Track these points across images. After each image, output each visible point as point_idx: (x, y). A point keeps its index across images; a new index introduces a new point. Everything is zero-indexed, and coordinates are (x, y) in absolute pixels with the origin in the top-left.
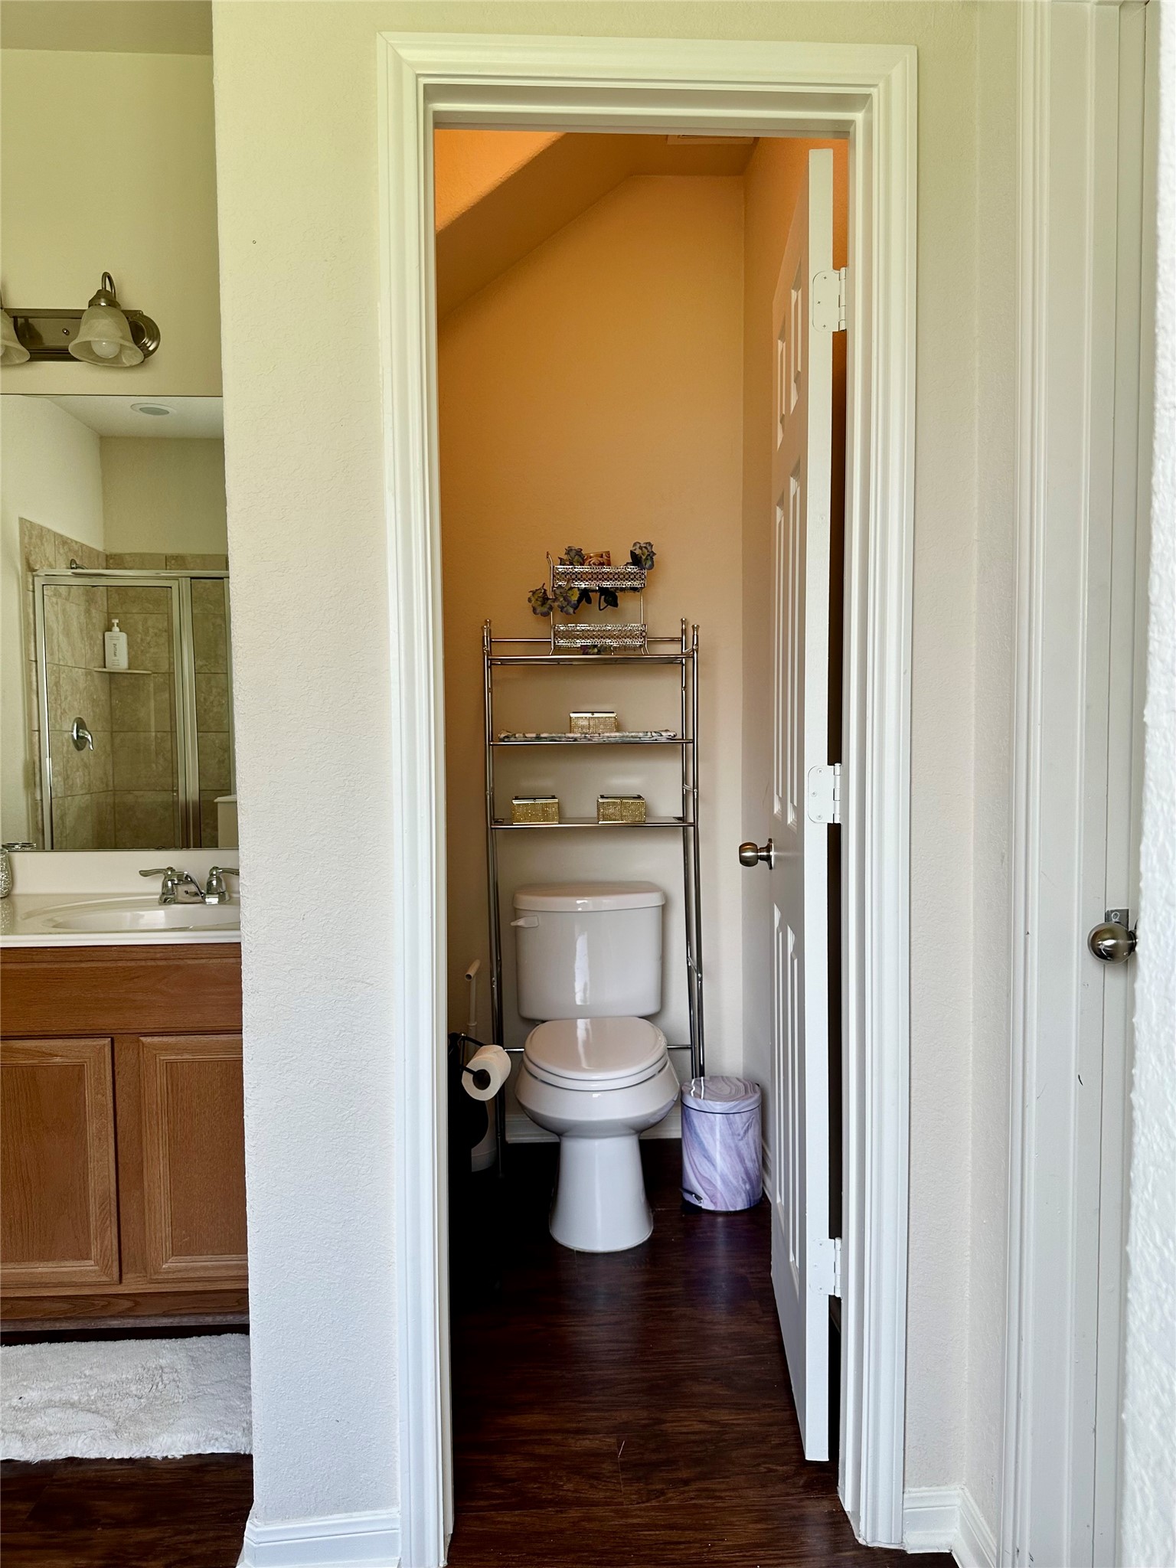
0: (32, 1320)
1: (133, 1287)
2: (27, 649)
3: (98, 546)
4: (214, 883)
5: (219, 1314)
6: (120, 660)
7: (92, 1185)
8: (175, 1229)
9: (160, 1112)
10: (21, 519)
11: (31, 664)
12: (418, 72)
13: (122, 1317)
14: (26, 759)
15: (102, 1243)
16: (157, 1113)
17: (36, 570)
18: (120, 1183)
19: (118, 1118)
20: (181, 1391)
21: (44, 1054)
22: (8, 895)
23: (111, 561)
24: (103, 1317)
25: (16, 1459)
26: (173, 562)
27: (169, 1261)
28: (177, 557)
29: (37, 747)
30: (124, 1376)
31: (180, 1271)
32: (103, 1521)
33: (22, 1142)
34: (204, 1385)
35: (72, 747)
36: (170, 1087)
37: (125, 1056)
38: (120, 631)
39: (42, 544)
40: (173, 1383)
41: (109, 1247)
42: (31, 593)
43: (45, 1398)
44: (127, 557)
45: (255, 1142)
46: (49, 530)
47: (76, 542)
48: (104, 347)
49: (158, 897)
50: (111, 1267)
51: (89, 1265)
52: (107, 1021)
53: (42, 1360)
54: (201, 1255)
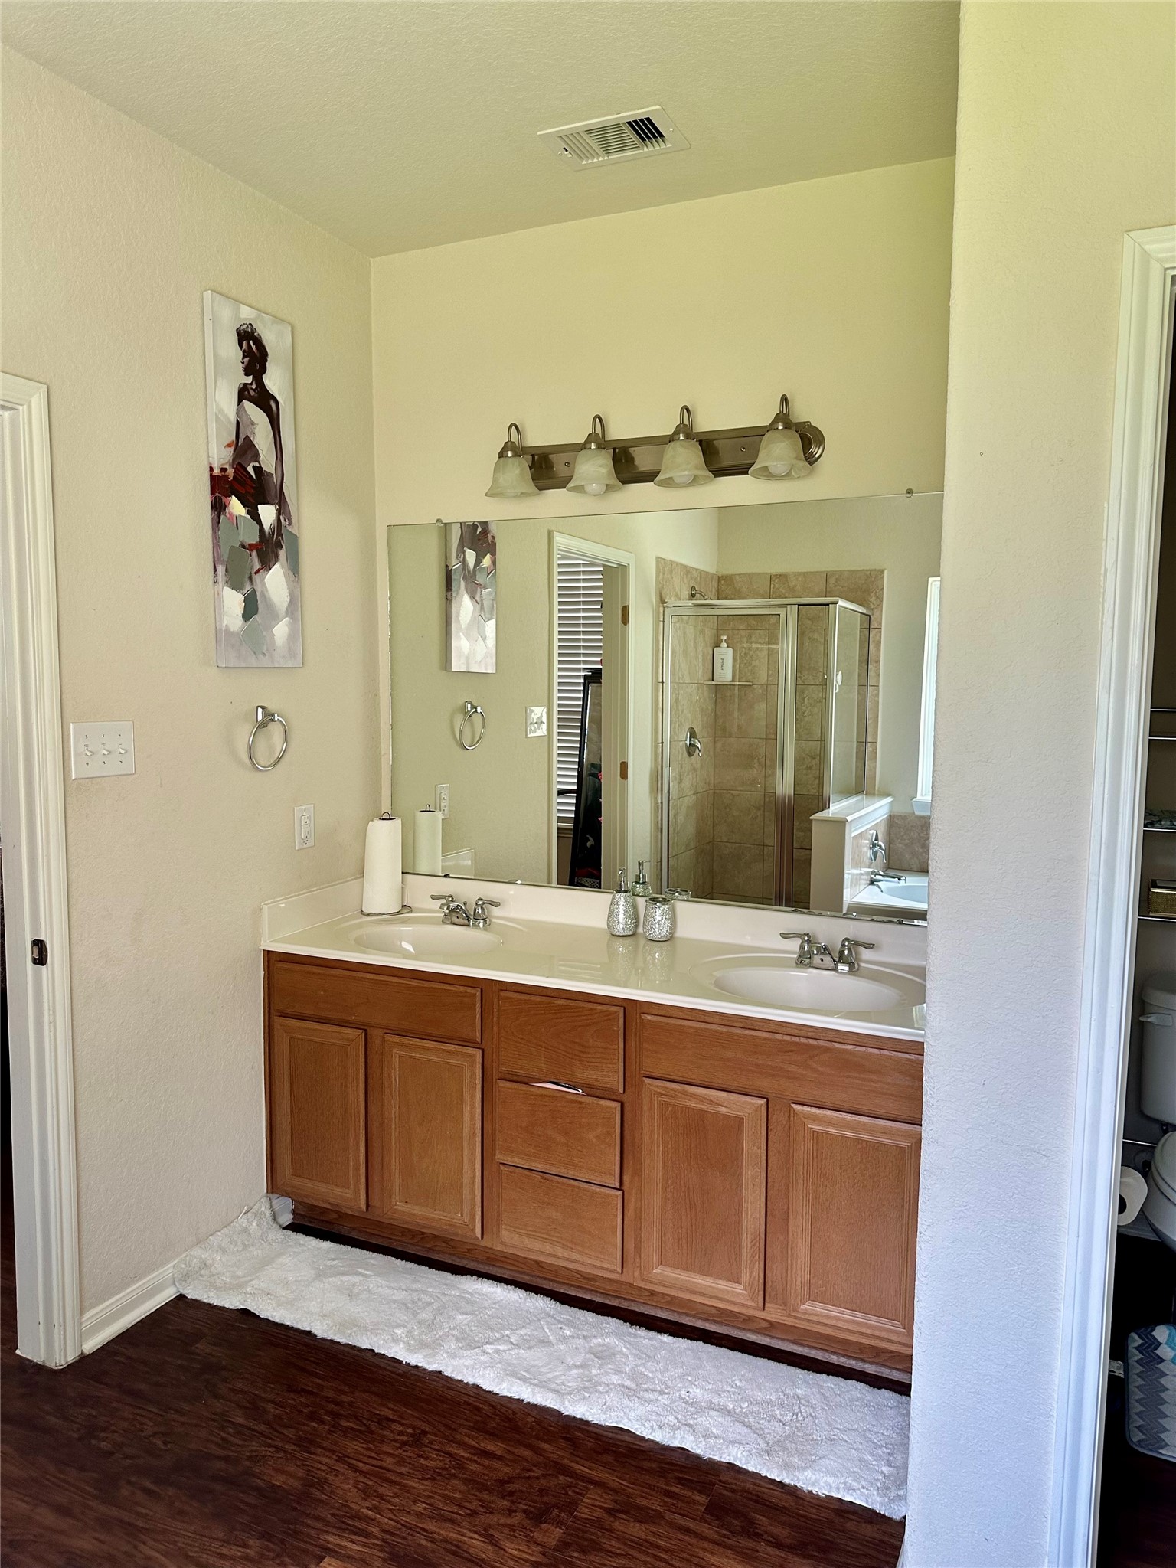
0: (688, 1315)
1: (774, 1316)
2: (657, 673)
3: (713, 571)
4: (846, 952)
5: (844, 1356)
6: (725, 673)
7: (744, 1223)
8: (814, 1277)
9: (805, 1173)
10: (658, 559)
11: (658, 686)
12: (1167, 266)
13: (759, 1333)
14: (652, 768)
15: (751, 1273)
16: (803, 1173)
17: (665, 603)
18: (768, 1225)
19: (769, 1169)
20: (818, 1429)
21: (711, 1102)
22: (671, 938)
23: (723, 582)
24: (744, 1329)
25: (690, 1449)
26: (777, 580)
27: (807, 1303)
28: (780, 575)
29: (660, 757)
30: (768, 1397)
31: (815, 1315)
32: (765, 1536)
33: (691, 1171)
34: (838, 1429)
35: (685, 754)
36: (815, 1154)
37: (778, 1117)
38: (728, 647)
39: (672, 578)
40: (810, 1418)
41: (757, 1278)
42: (662, 623)
43: (707, 1397)
44: (737, 577)
45: (927, 1273)
46: (677, 563)
47: (696, 569)
48: (778, 467)
49: (796, 956)
50: (758, 1294)
51: (739, 1288)
52: (764, 1084)
53: (700, 1359)
54: (833, 1306)
